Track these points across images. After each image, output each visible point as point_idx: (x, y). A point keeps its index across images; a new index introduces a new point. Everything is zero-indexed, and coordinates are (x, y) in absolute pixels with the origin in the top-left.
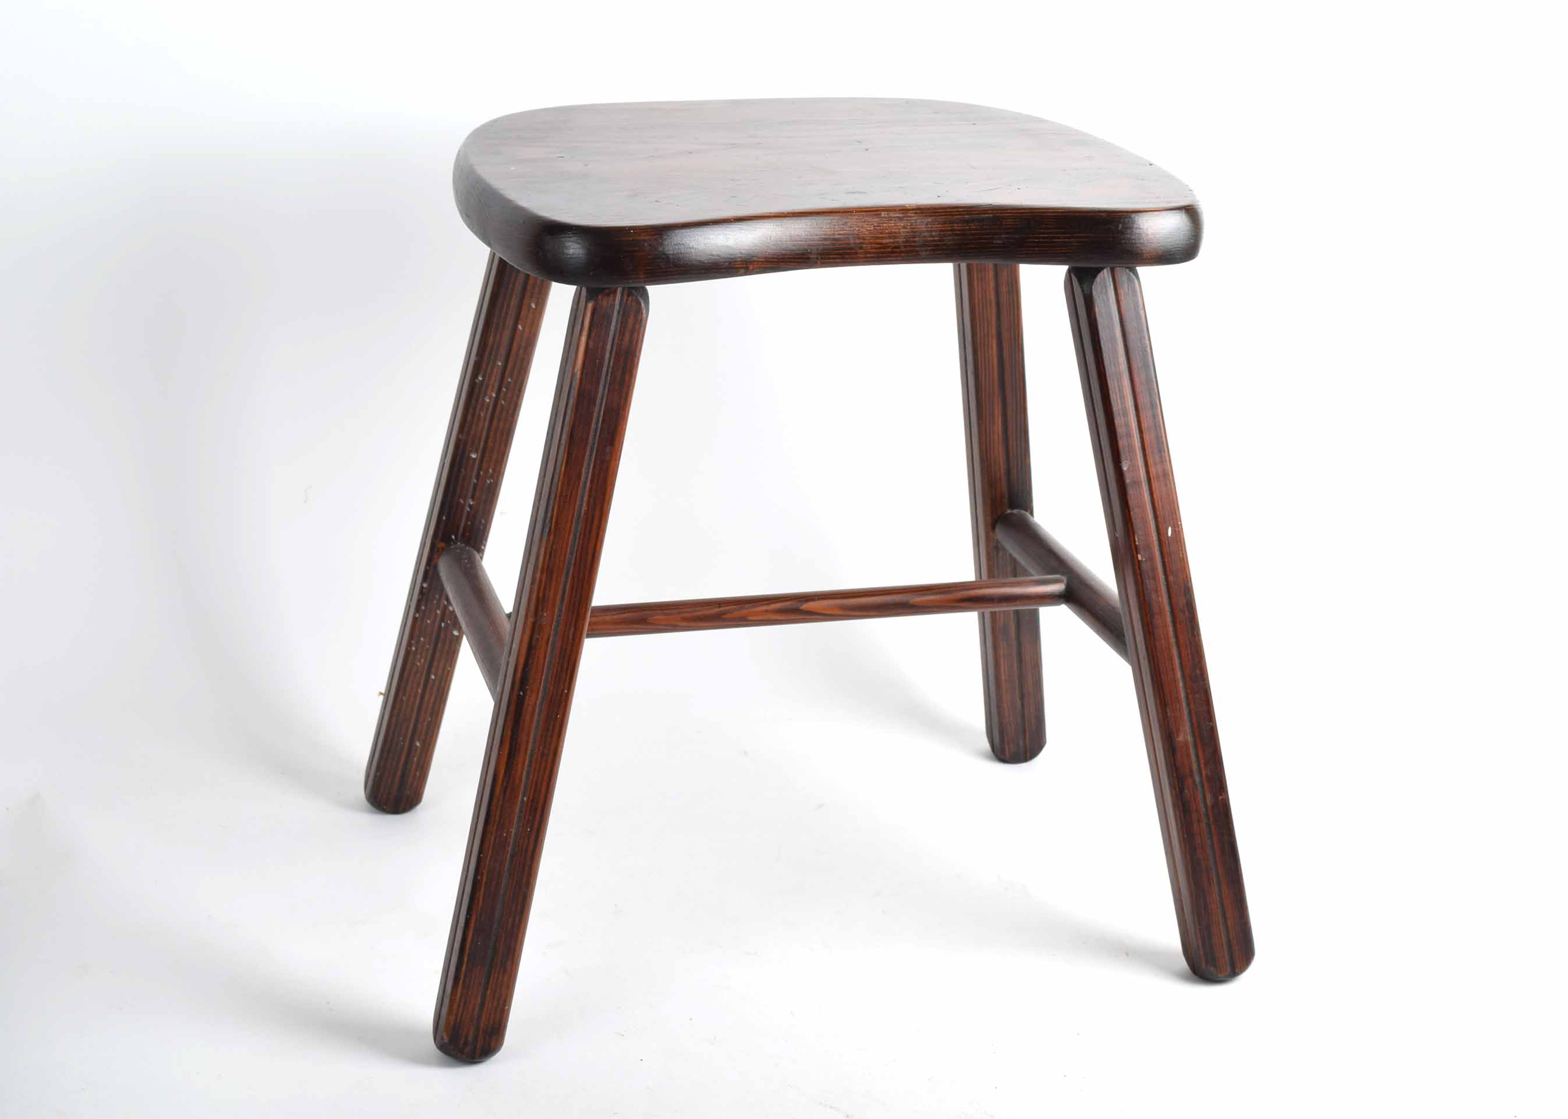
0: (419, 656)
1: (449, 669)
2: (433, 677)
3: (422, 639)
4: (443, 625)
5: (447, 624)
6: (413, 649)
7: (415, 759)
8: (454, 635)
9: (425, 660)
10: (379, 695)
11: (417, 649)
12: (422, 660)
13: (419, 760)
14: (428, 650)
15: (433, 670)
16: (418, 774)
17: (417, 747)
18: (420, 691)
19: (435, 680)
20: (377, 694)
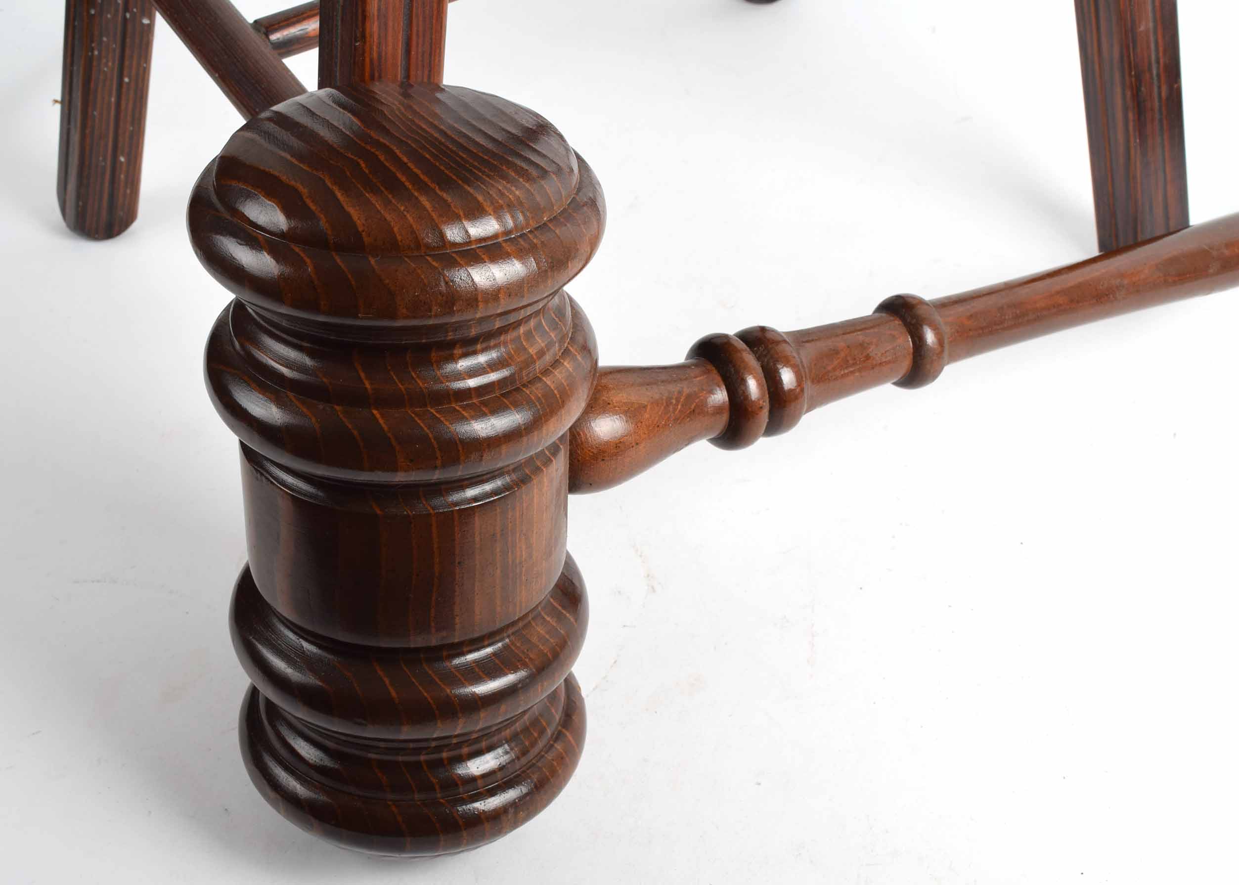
0: (104, 61)
1: (145, 65)
2: (126, 80)
3: (105, 39)
4: (128, 15)
5: (132, 13)
6: (96, 53)
7: (122, 176)
8: (143, 24)
9: (113, 63)
10: (54, 104)
11: (100, 53)
12: (110, 64)
13: (127, 177)
14: (114, 50)
15: (126, 72)
16: (128, 191)
17: (121, 163)
18: (113, 100)
19: (128, 84)
20: (51, 103)
